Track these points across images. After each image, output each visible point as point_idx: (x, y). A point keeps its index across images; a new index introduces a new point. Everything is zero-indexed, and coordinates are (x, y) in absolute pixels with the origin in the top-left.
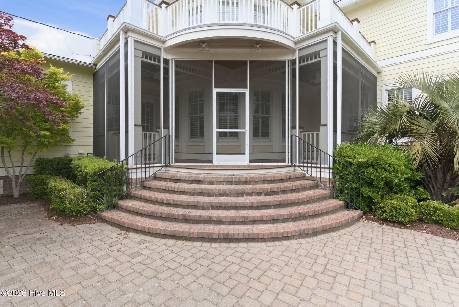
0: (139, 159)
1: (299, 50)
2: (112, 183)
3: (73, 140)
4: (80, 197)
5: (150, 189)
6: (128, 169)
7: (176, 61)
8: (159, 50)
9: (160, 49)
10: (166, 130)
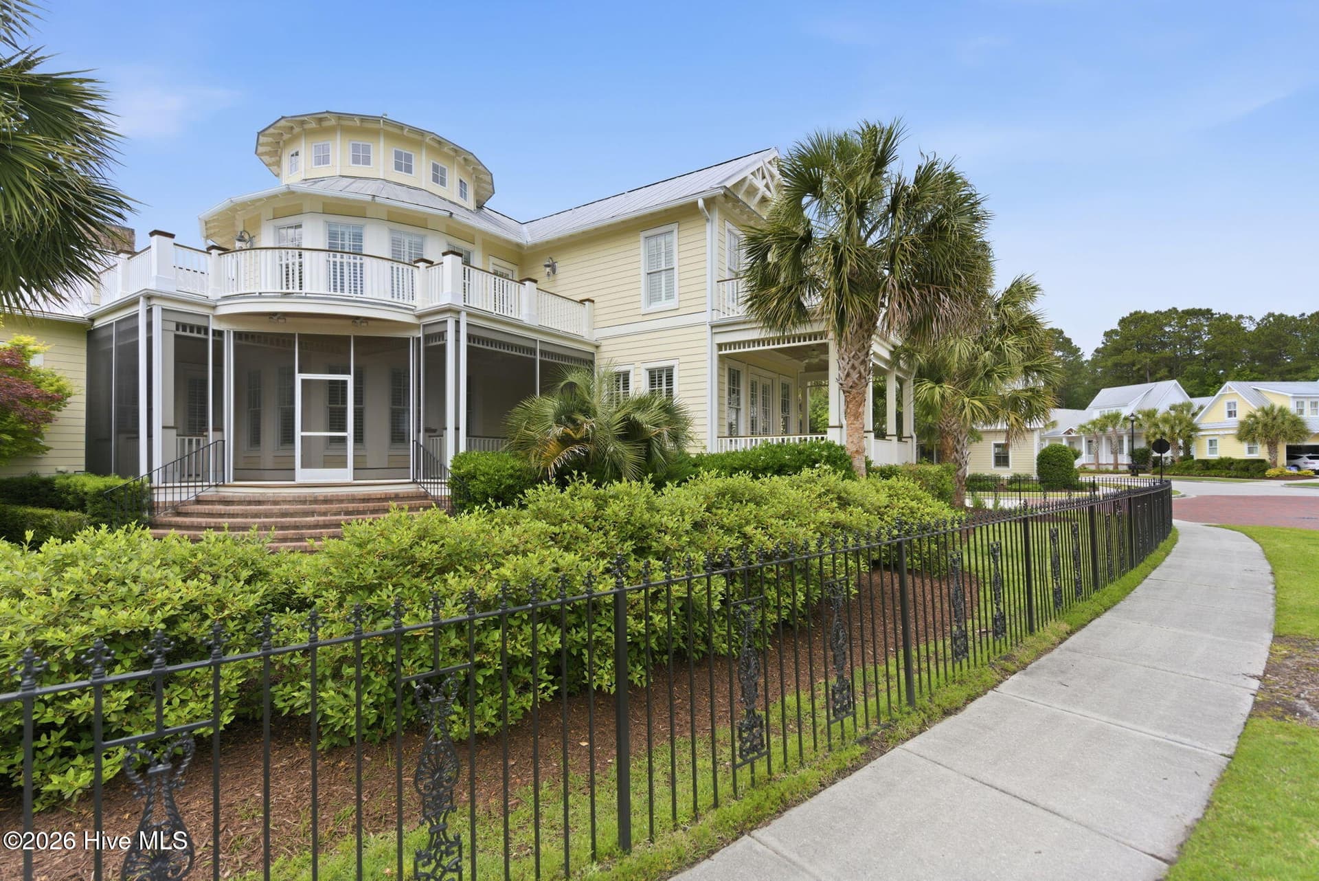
0: (169, 476)
1: (424, 326)
2: (126, 507)
3: (48, 449)
4: (76, 524)
5: (186, 514)
6: (152, 489)
7: (235, 333)
8: (205, 319)
9: (208, 317)
10: (218, 434)
